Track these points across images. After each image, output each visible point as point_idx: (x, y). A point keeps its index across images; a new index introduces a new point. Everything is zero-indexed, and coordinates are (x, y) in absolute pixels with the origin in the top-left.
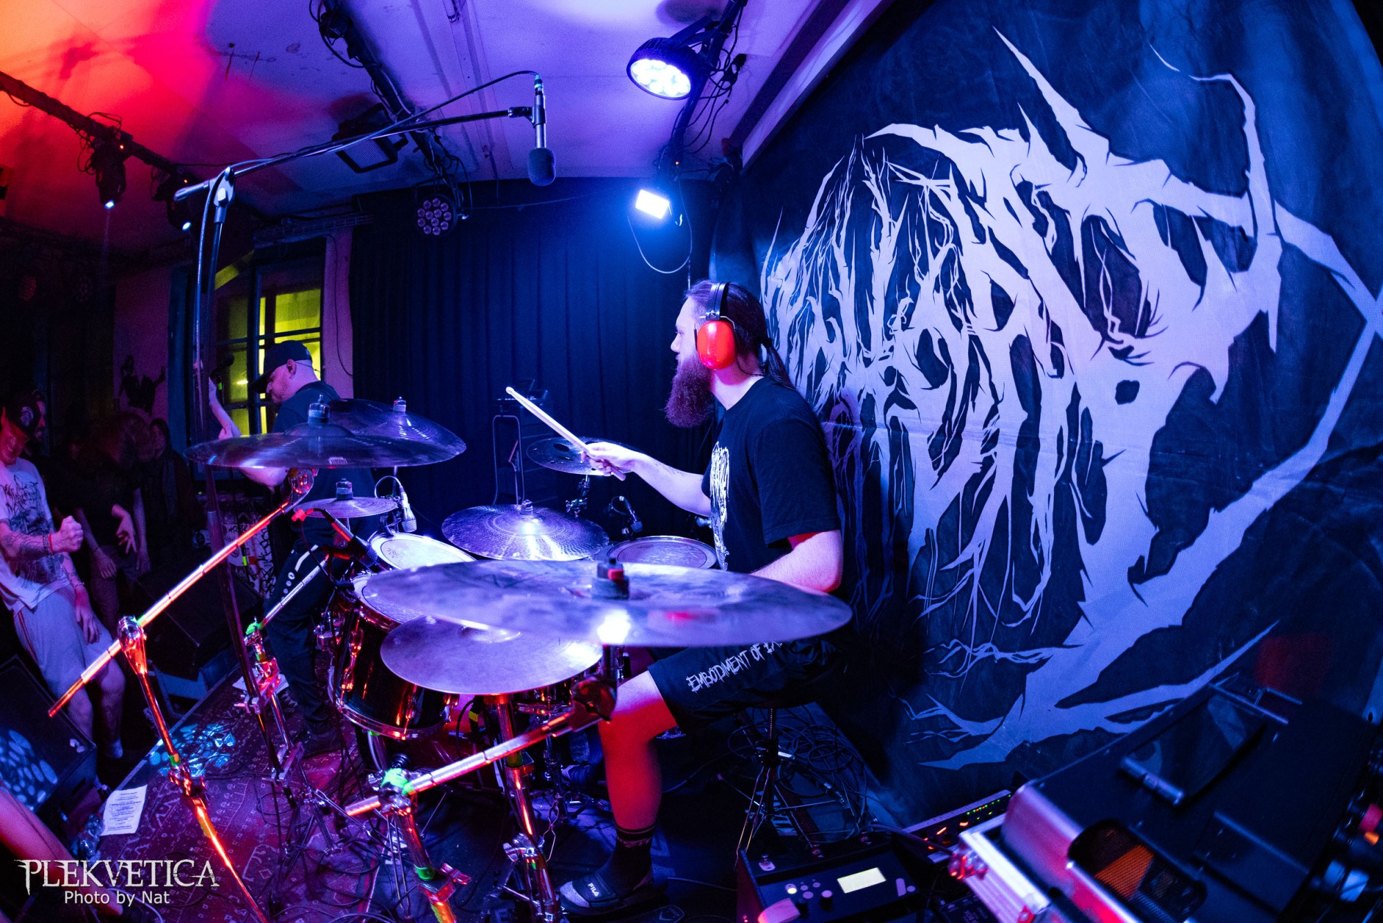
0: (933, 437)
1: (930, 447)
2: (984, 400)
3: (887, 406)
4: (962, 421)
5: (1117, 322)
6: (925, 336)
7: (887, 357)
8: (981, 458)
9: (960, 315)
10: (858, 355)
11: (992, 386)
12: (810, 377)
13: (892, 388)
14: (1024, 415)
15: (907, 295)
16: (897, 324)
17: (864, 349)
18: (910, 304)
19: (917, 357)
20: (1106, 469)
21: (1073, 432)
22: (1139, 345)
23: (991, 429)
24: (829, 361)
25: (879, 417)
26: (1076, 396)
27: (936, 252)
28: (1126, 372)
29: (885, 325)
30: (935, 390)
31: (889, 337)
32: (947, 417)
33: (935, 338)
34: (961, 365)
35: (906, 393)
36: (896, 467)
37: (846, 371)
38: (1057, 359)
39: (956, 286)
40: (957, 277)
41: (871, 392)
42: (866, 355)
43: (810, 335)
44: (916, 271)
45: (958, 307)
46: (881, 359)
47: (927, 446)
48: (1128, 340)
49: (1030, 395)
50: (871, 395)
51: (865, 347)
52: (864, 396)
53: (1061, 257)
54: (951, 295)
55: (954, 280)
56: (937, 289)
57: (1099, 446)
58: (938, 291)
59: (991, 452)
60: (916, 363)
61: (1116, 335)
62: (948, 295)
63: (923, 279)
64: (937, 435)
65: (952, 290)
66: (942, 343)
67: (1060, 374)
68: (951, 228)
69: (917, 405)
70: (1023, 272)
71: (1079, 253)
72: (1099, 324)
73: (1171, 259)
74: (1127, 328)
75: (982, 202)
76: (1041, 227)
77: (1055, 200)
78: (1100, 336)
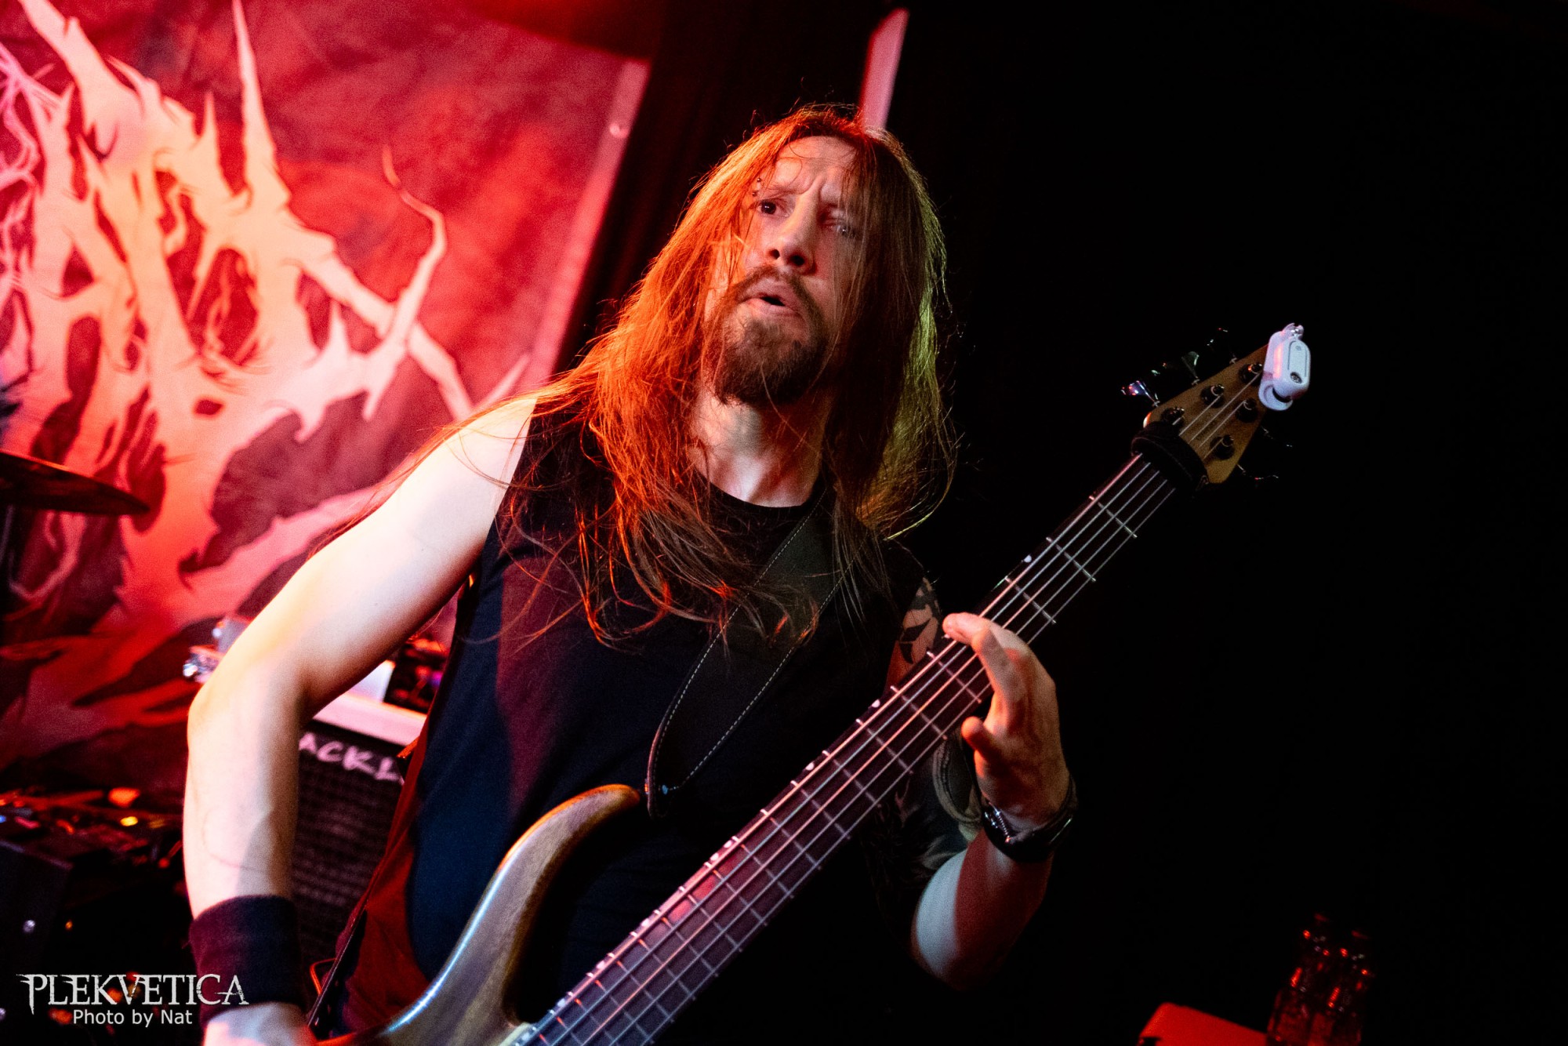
14: (67, 395)
20: (166, 467)
21: (130, 426)
22: (233, 373)
26: (145, 396)
28: (211, 390)
38: (132, 356)
48: (223, 364)
49: (83, 374)
53: (180, 266)
57: (160, 446)
61: (212, 355)
67: (131, 370)
70: (123, 257)
71: (202, 271)
72: (198, 340)
73: (297, 320)
74: (228, 353)
75: (101, 157)
76: (166, 223)
77: (200, 210)
78: (189, 350)
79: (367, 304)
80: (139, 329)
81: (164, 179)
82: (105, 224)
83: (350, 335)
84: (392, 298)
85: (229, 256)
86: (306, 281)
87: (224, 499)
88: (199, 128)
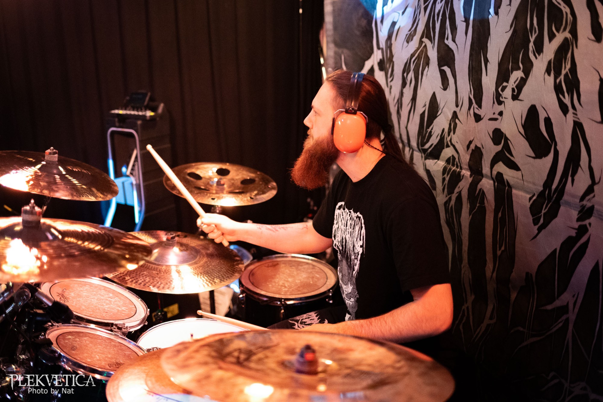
0: (534, 198)
1: (532, 206)
2: (582, 178)
3: (494, 163)
4: (561, 190)
6: (533, 111)
7: (496, 119)
8: (576, 225)
9: (567, 100)
10: (469, 109)
11: (591, 169)
12: (423, 115)
13: (499, 148)
15: (519, 69)
16: (508, 93)
17: (474, 105)
18: (522, 78)
19: (524, 126)
23: (587, 204)
24: (441, 106)
25: (486, 170)
27: (552, 37)
29: (497, 90)
30: (538, 161)
31: (500, 103)
32: (547, 185)
33: (542, 116)
34: (564, 144)
35: (512, 155)
36: (500, 215)
37: (457, 121)
39: (566, 75)
41: (479, 145)
42: (477, 111)
43: (424, 77)
44: (531, 49)
45: (566, 94)
46: (491, 119)
47: (528, 205)
50: (480, 148)
51: (477, 103)
52: (472, 147)
54: (560, 81)
55: (566, 69)
56: (548, 71)
58: (549, 74)
59: (586, 222)
60: (522, 131)
62: (558, 81)
63: (536, 58)
64: (537, 197)
65: (562, 77)
66: (548, 121)
69: (521, 168)
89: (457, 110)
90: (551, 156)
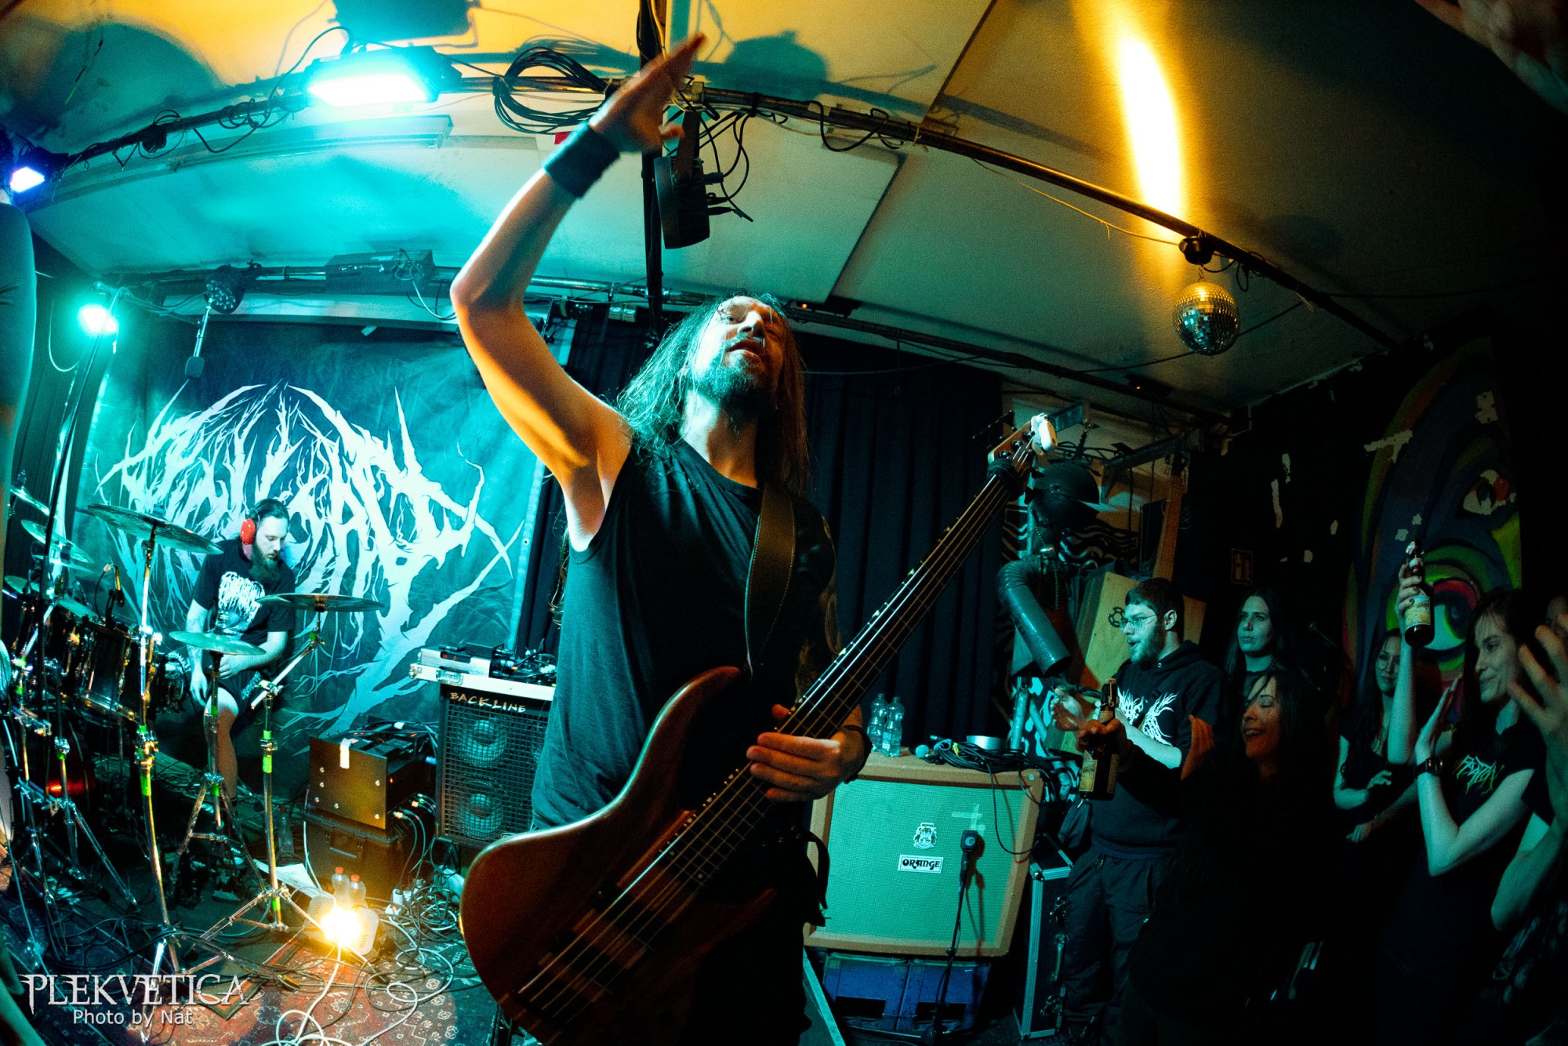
2: (328, 554)
4: (313, 563)
5: (402, 535)
6: (298, 516)
8: (322, 581)
9: (322, 511)
11: (334, 548)
12: (191, 514)
14: (349, 564)
15: (287, 490)
20: (389, 589)
21: (374, 573)
22: (409, 545)
23: (330, 568)
24: (213, 508)
26: (377, 559)
27: (315, 475)
28: (402, 554)
30: (298, 544)
32: (304, 559)
33: (303, 518)
34: (317, 536)
37: (228, 519)
38: (371, 543)
39: (323, 498)
40: (325, 492)
43: (198, 485)
44: (298, 480)
45: (322, 507)
48: (405, 542)
49: (354, 555)
53: (383, 504)
55: (323, 493)
56: (311, 494)
57: (386, 580)
58: (311, 496)
59: (328, 579)
61: (400, 539)
62: (318, 500)
63: (302, 485)
65: (320, 498)
66: (308, 522)
67: (371, 550)
68: (328, 468)
70: (363, 504)
71: (392, 505)
72: (394, 534)
73: (430, 519)
74: (405, 538)
75: (351, 464)
76: (377, 487)
77: (388, 480)
78: (392, 538)
79: (457, 509)
80: (372, 533)
81: (375, 469)
82: (355, 492)
83: (451, 522)
84: (466, 505)
85: (402, 496)
86: (432, 502)
87: (412, 598)
88: (385, 447)
89: (230, 512)
90: (308, 542)
